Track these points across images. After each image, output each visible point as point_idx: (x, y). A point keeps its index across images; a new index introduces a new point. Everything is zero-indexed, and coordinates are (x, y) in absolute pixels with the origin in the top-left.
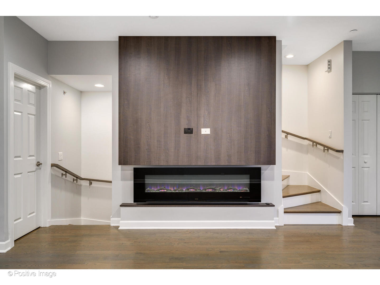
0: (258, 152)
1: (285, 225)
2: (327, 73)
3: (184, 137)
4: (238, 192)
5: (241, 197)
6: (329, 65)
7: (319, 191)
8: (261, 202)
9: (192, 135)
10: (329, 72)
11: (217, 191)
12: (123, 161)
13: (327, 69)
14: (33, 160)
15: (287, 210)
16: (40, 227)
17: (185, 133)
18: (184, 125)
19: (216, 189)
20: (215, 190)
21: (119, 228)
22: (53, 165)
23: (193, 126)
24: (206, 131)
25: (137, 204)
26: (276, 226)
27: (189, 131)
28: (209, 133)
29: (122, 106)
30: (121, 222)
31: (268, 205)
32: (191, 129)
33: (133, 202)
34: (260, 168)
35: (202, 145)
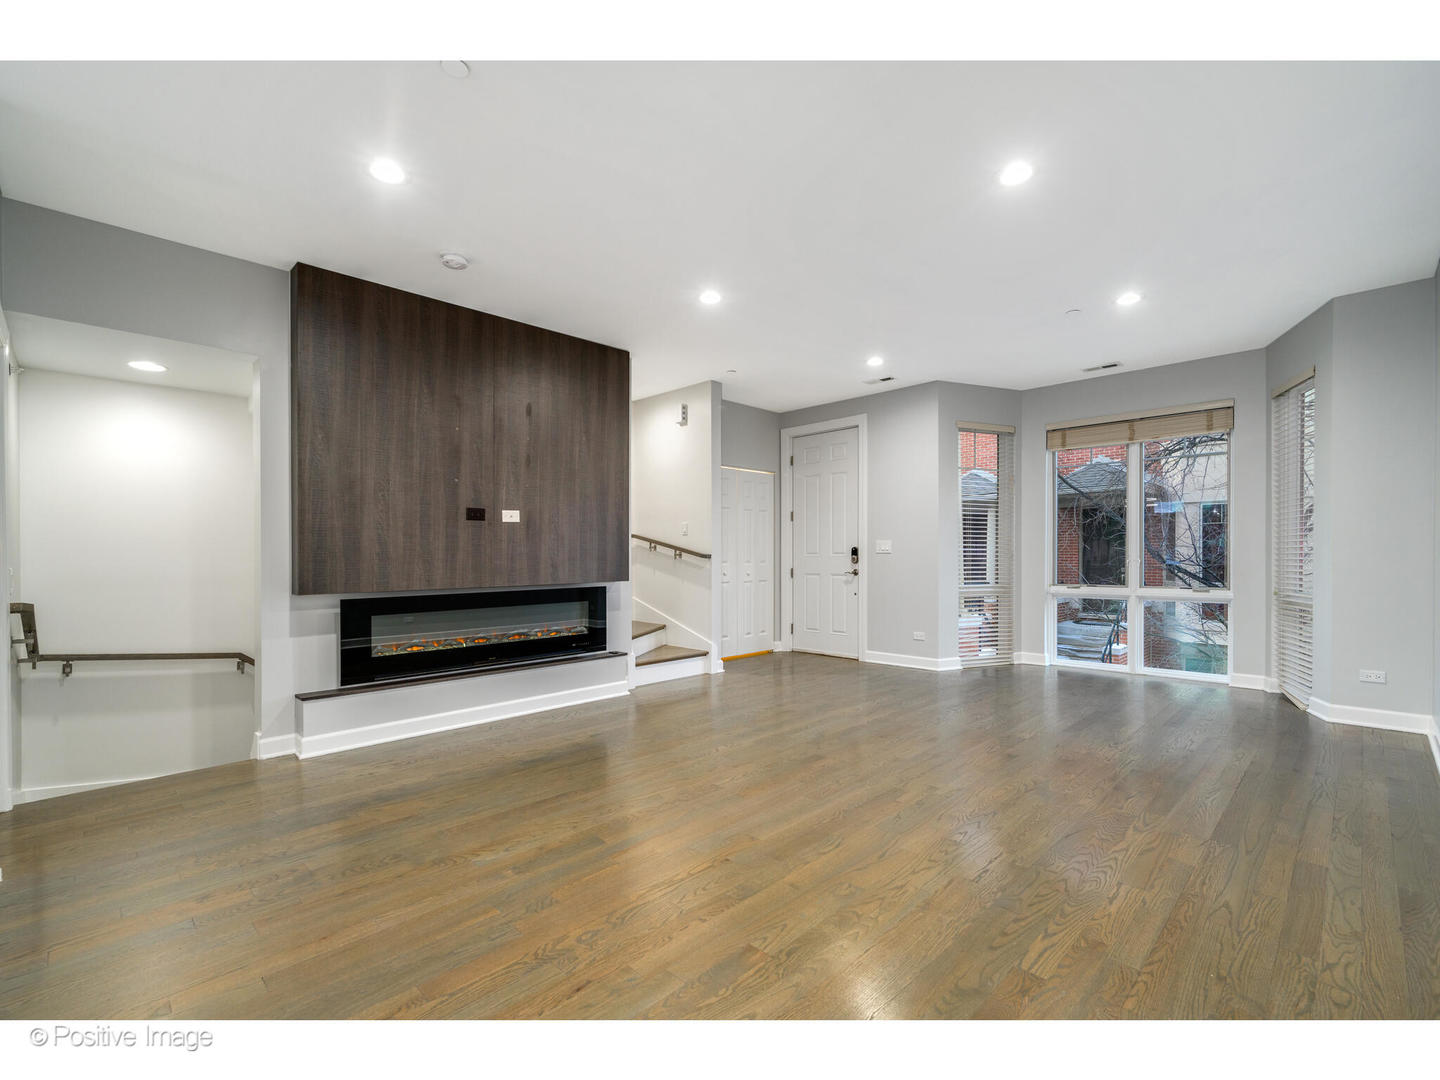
0: (602, 560)
1: (637, 687)
2: (678, 425)
3: (465, 528)
4: (568, 636)
5: (574, 645)
6: (684, 413)
7: (663, 627)
8: (606, 650)
9: (484, 524)
10: (682, 424)
11: (532, 638)
13: (680, 419)
15: (641, 661)
17: (469, 518)
18: (466, 500)
21: (303, 758)
23: (484, 503)
24: (511, 516)
26: (629, 691)
27: (476, 514)
28: (518, 520)
29: (308, 445)
30: (303, 742)
31: (615, 654)
32: (481, 511)
33: (337, 686)
34: (605, 588)
35: (504, 544)
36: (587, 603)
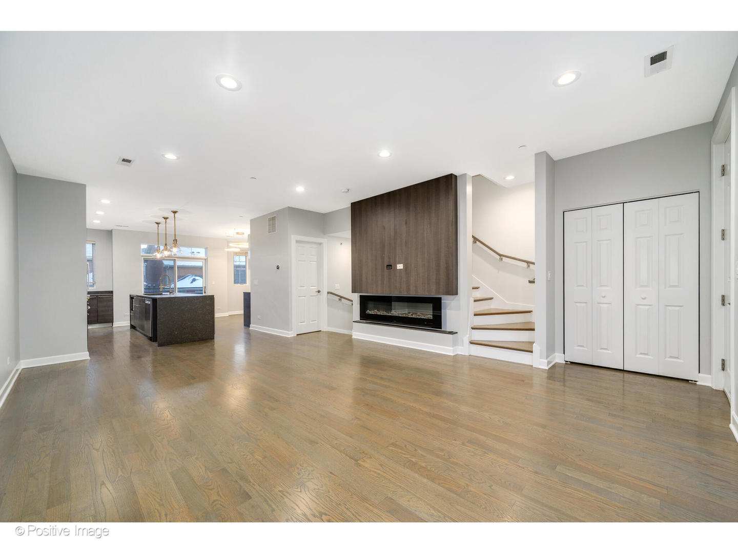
0: (438, 283)
1: (471, 355)
3: (387, 271)
4: (424, 318)
5: (426, 323)
8: (441, 329)
9: (392, 270)
12: (354, 291)
14: (316, 289)
16: (321, 331)
17: (387, 268)
18: (386, 263)
21: (353, 337)
22: (328, 293)
23: (392, 263)
24: (400, 266)
25: (366, 322)
27: (389, 266)
28: (402, 268)
30: (354, 333)
31: (450, 333)
32: (391, 266)
33: (359, 320)
34: (441, 298)
35: (398, 278)
36: (432, 304)
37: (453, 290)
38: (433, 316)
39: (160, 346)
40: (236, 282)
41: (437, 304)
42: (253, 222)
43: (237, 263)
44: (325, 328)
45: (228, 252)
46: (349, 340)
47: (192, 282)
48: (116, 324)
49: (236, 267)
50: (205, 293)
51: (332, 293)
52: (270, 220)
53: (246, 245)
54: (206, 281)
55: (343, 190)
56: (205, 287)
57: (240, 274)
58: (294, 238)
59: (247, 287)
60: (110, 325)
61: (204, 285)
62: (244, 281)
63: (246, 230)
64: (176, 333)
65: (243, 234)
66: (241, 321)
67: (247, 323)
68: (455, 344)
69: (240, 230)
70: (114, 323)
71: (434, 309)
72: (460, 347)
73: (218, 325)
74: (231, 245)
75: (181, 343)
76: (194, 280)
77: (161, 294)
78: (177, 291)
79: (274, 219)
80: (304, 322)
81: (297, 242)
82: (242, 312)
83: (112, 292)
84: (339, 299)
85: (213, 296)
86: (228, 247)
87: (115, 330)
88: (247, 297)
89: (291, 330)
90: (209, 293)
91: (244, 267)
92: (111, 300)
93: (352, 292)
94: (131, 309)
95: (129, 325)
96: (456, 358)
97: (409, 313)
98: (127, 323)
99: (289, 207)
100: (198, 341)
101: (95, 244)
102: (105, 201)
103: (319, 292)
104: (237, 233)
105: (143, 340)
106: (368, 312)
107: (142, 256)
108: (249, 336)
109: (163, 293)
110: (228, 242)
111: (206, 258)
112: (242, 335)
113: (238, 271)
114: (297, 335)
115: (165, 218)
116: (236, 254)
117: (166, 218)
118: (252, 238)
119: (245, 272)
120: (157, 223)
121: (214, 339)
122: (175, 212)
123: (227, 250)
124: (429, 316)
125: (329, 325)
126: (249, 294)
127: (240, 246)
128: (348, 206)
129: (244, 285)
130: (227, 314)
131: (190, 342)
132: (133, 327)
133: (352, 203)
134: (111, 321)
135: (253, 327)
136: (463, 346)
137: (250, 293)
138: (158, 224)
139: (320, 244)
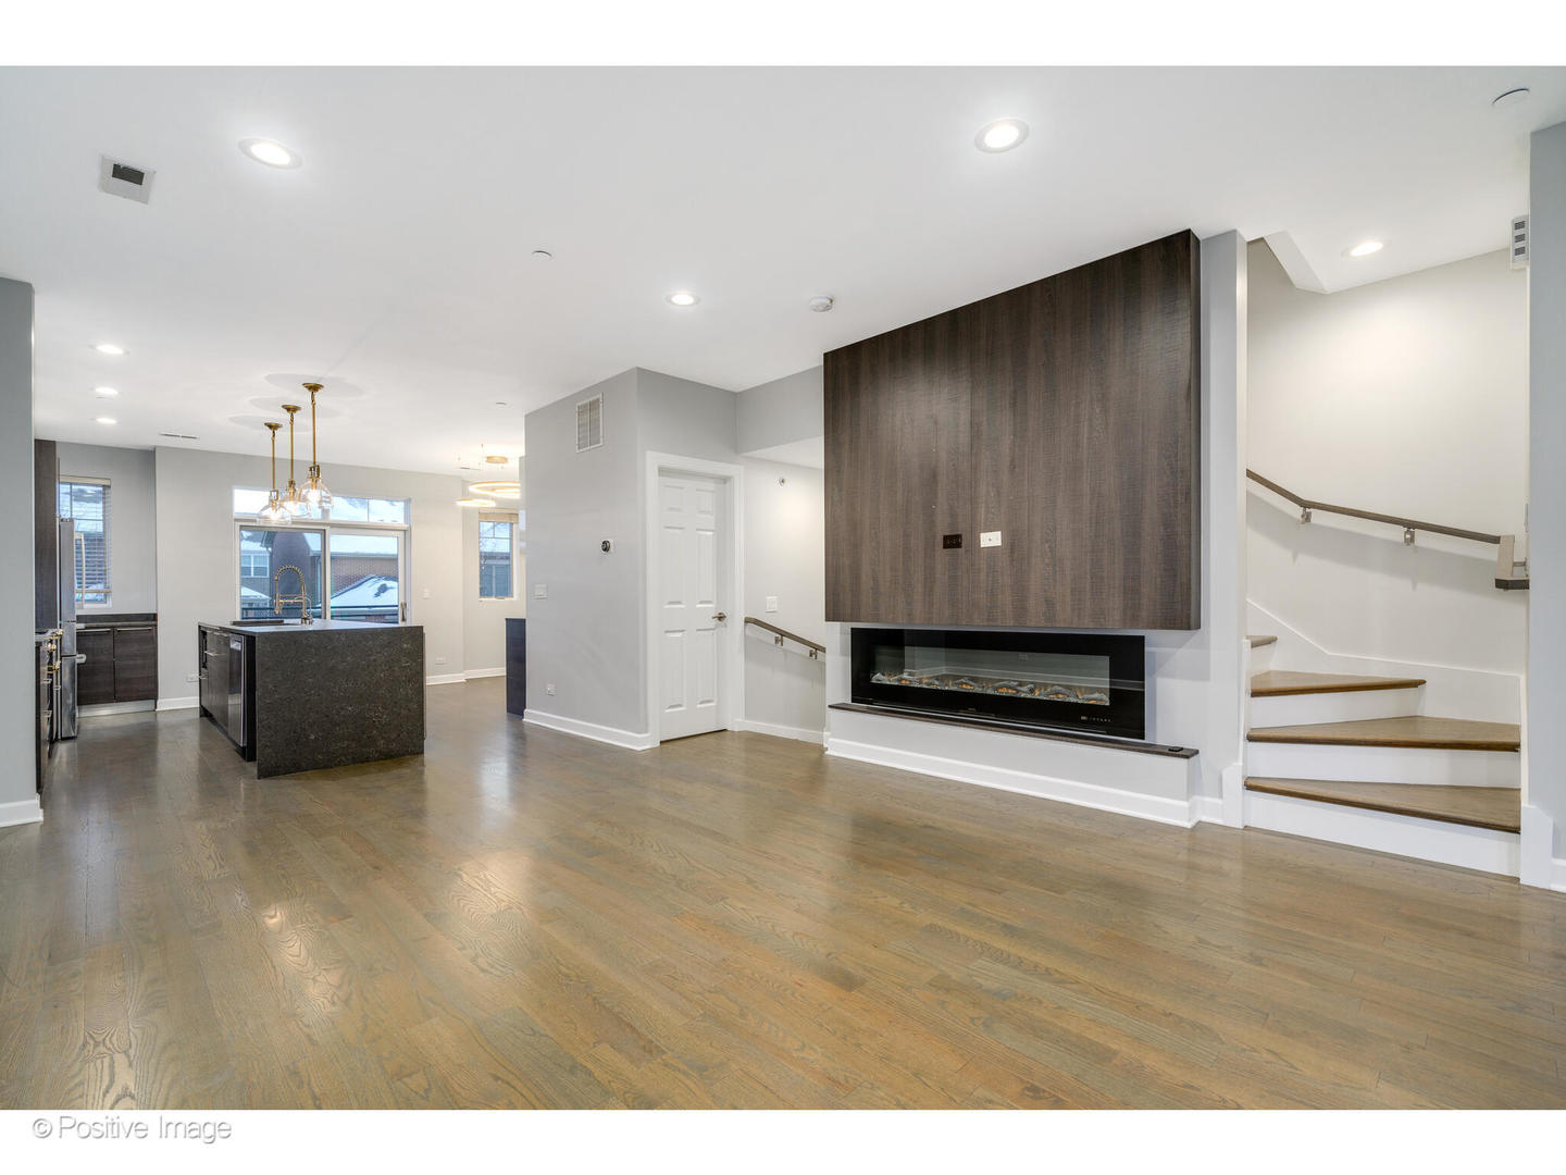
0: (1131, 591)
3: (942, 555)
4: (1077, 703)
5: (1083, 718)
6: (1518, 239)
8: (1143, 739)
9: (961, 551)
12: (832, 614)
14: (712, 609)
16: (725, 730)
17: (945, 547)
18: (943, 529)
19: (1019, 688)
20: (1018, 691)
21: (827, 753)
22: (747, 621)
23: (961, 528)
24: (991, 539)
25: (868, 708)
27: (952, 542)
28: (1000, 544)
30: (831, 739)
31: (1175, 752)
32: (958, 537)
33: (850, 702)
34: (1141, 639)
35: (983, 576)
36: (1108, 658)
37: (1183, 613)
38: (1114, 694)
39: (265, 777)
40: (484, 592)
41: (1127, 657)
42: (534, 422)
43: (488, 547)
44: (737, 722)
45: (465, 511)
46: (814, 762)
47: (377, 595)
48: (164, 704)
49: (486, 556)
50: (404, 620)
51: (757, 622)
52: (582, 410)
53: (514, 494)
54: (406, 590)
55: (814, 303)
56: (404, 606)
57: (494, 574)
58: (653, 460)
59: (515, 604)
60: (147, 705)
61: (402, 601)
62: (505, 590)
63: (513, 448)
64: (313, 737)
65: (505, 460)
66: (500, 696)
67: (516, 701)
68: (1193, 787)
69: (496, 450)
70: (158, 702)
71: (1115, 673)
72: (1207, 799)
73: (434, 712)
74: (472, 489)
75: (326, 767)
76: (383, 589)
77: (281, 623)
78: (328, 616)
79: (593, 406)
80: (680, 706)
81: (663, 471)
82: (502, 671)
83: (154, 617)
84: (777, 641)
85: (422, 627)
86: (467, 496)
87: (161, 719)
88: (516, 632)
89: (646, 732)
90: (412, 622)
91: (507, 557)
92: (152, 640)
93: (827, 619)
94: (203, 664)
95: (198, 706)
96: (1201, 837)
97: (1021, 684)
98: (192, 701)
99: (638, 368)
100: (378, 759)
101: (109, 487)
102: (110, 350)
103: (721, 618)
104: (489, 459)
105: (225, 754)
106: (879, 678)
107: (236, 520)
108: (523, 742)
109: (286, 621)
110: (465, 483)
111: (406, 526)
112: (501, 741)
113: (490, 566)
114: (661, 742)
115: (288, 409)
116: (485, 516)
117: (292, 409)
118: (532, 469)
119: (509, 568)
120: (270, 426)
121: (422, 752)
122: (314, 388)
123: (461, 504)
124: (1096, 695)
125: (748, 715)
126: (522, 622)
127: (499, 494)
128: (817, 365)
129: (507, 599)
130: (460, 678)
131: (354, 761)
132: (205, 713)
133: (825, 355)
134: (152, 695)
135: (532, 716)
136: (1221, 797)
137: (524, 621)
138: (273, 427)
139: (725, 480)
